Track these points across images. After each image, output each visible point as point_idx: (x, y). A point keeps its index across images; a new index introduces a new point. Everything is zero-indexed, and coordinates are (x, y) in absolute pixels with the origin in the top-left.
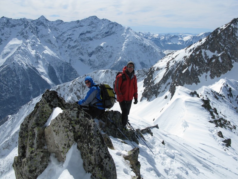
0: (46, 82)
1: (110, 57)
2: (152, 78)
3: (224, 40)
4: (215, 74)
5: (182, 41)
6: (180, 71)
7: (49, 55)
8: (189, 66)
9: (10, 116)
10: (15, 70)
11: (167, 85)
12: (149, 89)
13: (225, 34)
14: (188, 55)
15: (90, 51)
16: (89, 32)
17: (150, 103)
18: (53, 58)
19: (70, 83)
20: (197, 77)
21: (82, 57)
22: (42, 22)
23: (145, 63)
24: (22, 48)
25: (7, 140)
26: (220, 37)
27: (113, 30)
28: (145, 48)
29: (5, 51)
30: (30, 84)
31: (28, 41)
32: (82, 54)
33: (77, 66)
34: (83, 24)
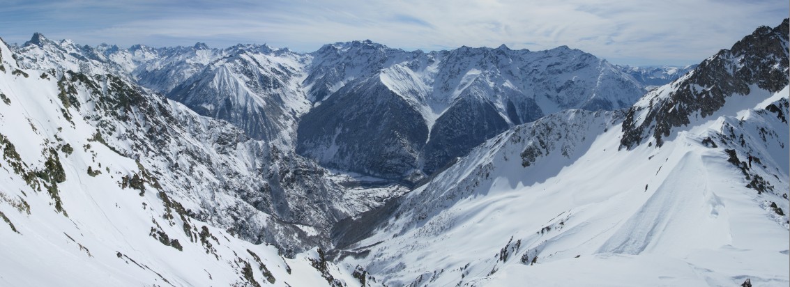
0: (504, 120)
1: (582, 93)
2: (633, 121)
3: (714, 72)
4: (707, 111)
5: (666, 75)
6: (666, 111)
7: (509, 88)
8: (676, 103)
9: (459, 158)
10: (470, 104)
11: (651, 128)
12: (630, 135)
13: (713, 66)
14: (674, 90)
15: (558, 85)
16: (558, 64)
17: (630, 152)
18: (513, 93)
19: (533, 124)
20: (686, 117)
21: (549, 93)
22: (503, 51)
23: (623, 101)
24: (480, 79)
25: (452, 187)
26: (708, 69)
27: (586, 62)
28: (624, 84)
29: (462, 82)
30: (485, 122)
31: (486, 71)
32: (549, 89)
33: (543, 104)
34: (551, 54)
